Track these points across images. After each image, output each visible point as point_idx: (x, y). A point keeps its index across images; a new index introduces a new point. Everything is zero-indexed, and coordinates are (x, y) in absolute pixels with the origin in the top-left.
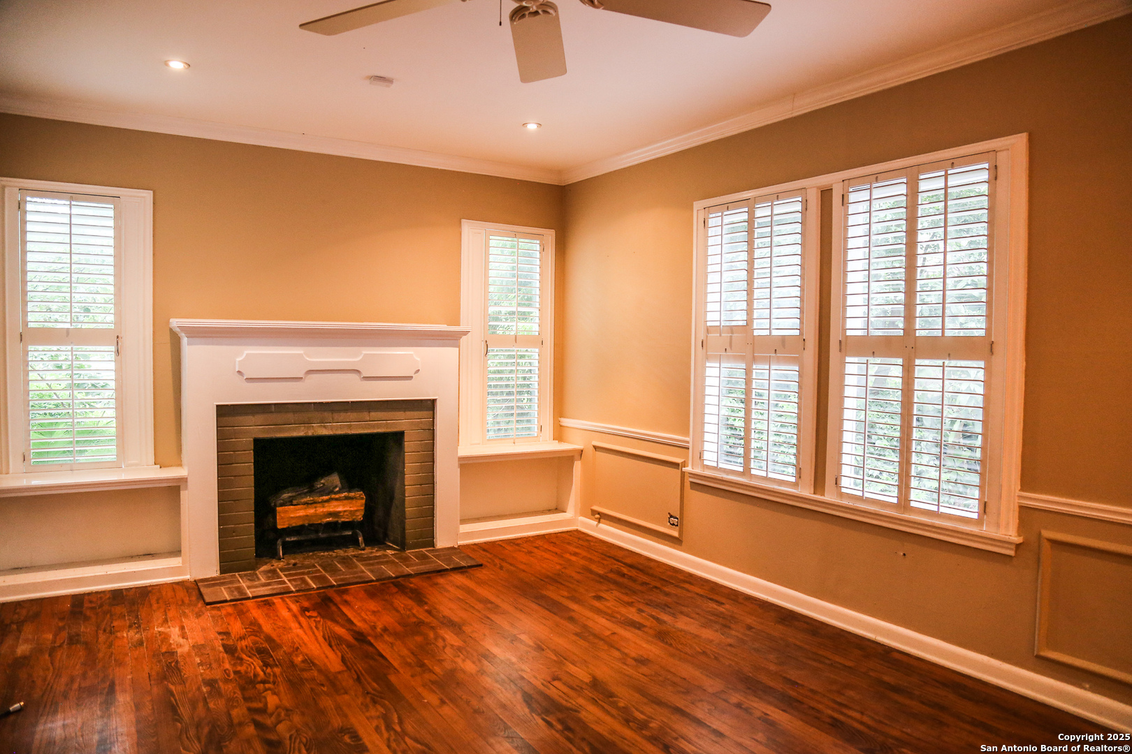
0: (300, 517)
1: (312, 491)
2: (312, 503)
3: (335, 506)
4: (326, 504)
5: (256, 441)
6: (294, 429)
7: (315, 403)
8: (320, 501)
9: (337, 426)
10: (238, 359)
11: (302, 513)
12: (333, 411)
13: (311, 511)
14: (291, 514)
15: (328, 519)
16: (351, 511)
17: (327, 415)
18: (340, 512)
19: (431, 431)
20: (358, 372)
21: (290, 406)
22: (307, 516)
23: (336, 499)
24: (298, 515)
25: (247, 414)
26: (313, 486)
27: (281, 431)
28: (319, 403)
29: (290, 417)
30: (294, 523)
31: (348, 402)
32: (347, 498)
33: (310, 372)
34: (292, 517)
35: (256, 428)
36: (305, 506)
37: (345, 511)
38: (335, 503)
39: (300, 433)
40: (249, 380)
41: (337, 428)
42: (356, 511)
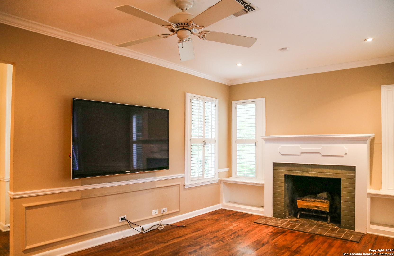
0: (305, 205)
1: (316, 197)
2: (308, 201)
3: (317, 204)
4: (314, 202)
5: (285, 175)
6: (297, 173)
7: (305, 164)
8: (311, 201)
9: (312, 173)
10: (279, 148)
11: (306, 204)
12: (312, 168)
13: (309, 204)
14: (302, 203)
15: (315, 208)
16: (323, 207)
17: (310, 169)
18: (319, 207)
19: (354, 180)
20: (320, 153)
21: (296, 164)
22: (308, 205)
23: (318, 201)
24: (304, 204)
25: (282, 166)
26: (317, 196)
27: (293, 173)
28: (306, 164)
29: (297, 168)
30: (303, 207)
31: (317, 165)
32: (321, 202)
33: (302, 153)
34: (302, 205)
35: (285, 171)
36: (306, 201)
37: (321, 207)
38: (317, 203)
39: (299, 174)
40: (282, 155)
41: (313, 174)
42: (325, 208)
